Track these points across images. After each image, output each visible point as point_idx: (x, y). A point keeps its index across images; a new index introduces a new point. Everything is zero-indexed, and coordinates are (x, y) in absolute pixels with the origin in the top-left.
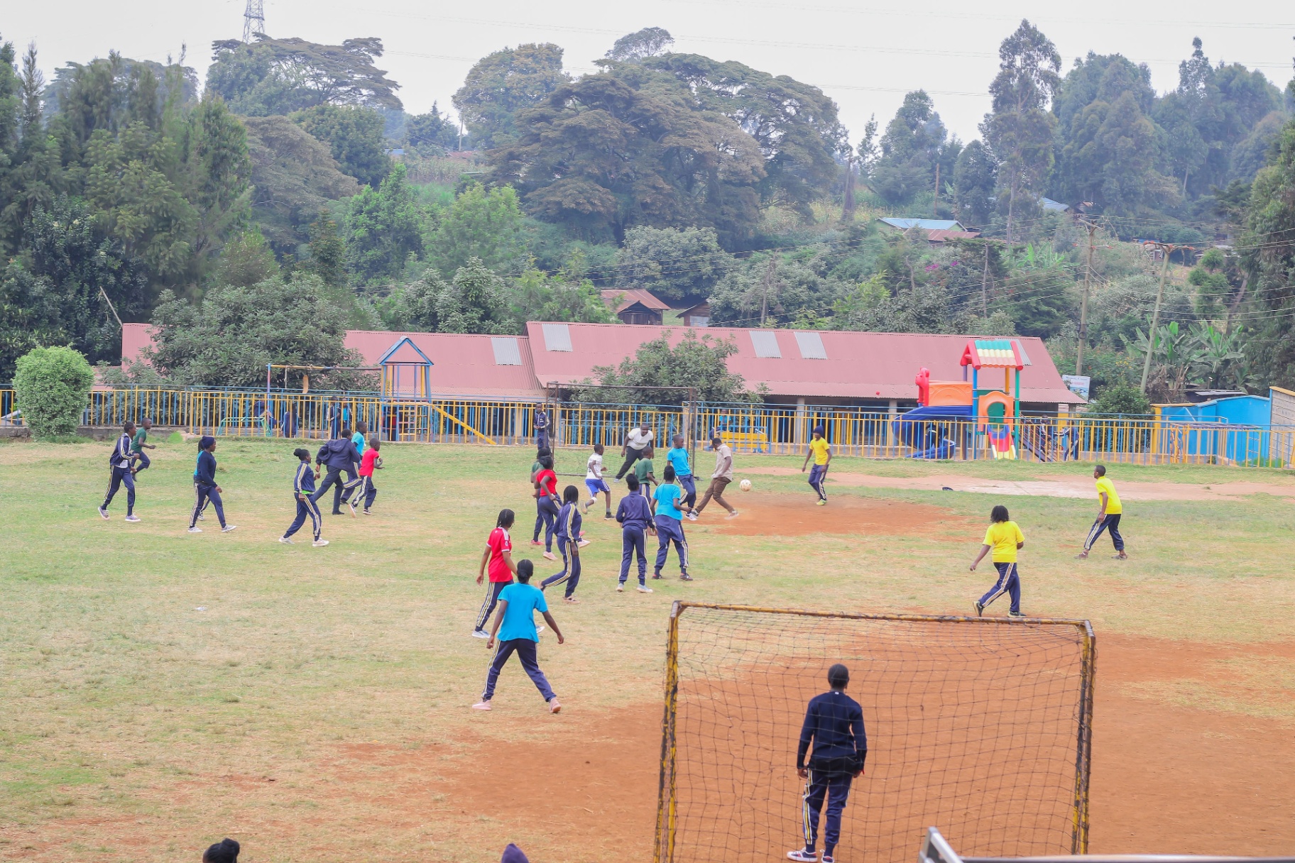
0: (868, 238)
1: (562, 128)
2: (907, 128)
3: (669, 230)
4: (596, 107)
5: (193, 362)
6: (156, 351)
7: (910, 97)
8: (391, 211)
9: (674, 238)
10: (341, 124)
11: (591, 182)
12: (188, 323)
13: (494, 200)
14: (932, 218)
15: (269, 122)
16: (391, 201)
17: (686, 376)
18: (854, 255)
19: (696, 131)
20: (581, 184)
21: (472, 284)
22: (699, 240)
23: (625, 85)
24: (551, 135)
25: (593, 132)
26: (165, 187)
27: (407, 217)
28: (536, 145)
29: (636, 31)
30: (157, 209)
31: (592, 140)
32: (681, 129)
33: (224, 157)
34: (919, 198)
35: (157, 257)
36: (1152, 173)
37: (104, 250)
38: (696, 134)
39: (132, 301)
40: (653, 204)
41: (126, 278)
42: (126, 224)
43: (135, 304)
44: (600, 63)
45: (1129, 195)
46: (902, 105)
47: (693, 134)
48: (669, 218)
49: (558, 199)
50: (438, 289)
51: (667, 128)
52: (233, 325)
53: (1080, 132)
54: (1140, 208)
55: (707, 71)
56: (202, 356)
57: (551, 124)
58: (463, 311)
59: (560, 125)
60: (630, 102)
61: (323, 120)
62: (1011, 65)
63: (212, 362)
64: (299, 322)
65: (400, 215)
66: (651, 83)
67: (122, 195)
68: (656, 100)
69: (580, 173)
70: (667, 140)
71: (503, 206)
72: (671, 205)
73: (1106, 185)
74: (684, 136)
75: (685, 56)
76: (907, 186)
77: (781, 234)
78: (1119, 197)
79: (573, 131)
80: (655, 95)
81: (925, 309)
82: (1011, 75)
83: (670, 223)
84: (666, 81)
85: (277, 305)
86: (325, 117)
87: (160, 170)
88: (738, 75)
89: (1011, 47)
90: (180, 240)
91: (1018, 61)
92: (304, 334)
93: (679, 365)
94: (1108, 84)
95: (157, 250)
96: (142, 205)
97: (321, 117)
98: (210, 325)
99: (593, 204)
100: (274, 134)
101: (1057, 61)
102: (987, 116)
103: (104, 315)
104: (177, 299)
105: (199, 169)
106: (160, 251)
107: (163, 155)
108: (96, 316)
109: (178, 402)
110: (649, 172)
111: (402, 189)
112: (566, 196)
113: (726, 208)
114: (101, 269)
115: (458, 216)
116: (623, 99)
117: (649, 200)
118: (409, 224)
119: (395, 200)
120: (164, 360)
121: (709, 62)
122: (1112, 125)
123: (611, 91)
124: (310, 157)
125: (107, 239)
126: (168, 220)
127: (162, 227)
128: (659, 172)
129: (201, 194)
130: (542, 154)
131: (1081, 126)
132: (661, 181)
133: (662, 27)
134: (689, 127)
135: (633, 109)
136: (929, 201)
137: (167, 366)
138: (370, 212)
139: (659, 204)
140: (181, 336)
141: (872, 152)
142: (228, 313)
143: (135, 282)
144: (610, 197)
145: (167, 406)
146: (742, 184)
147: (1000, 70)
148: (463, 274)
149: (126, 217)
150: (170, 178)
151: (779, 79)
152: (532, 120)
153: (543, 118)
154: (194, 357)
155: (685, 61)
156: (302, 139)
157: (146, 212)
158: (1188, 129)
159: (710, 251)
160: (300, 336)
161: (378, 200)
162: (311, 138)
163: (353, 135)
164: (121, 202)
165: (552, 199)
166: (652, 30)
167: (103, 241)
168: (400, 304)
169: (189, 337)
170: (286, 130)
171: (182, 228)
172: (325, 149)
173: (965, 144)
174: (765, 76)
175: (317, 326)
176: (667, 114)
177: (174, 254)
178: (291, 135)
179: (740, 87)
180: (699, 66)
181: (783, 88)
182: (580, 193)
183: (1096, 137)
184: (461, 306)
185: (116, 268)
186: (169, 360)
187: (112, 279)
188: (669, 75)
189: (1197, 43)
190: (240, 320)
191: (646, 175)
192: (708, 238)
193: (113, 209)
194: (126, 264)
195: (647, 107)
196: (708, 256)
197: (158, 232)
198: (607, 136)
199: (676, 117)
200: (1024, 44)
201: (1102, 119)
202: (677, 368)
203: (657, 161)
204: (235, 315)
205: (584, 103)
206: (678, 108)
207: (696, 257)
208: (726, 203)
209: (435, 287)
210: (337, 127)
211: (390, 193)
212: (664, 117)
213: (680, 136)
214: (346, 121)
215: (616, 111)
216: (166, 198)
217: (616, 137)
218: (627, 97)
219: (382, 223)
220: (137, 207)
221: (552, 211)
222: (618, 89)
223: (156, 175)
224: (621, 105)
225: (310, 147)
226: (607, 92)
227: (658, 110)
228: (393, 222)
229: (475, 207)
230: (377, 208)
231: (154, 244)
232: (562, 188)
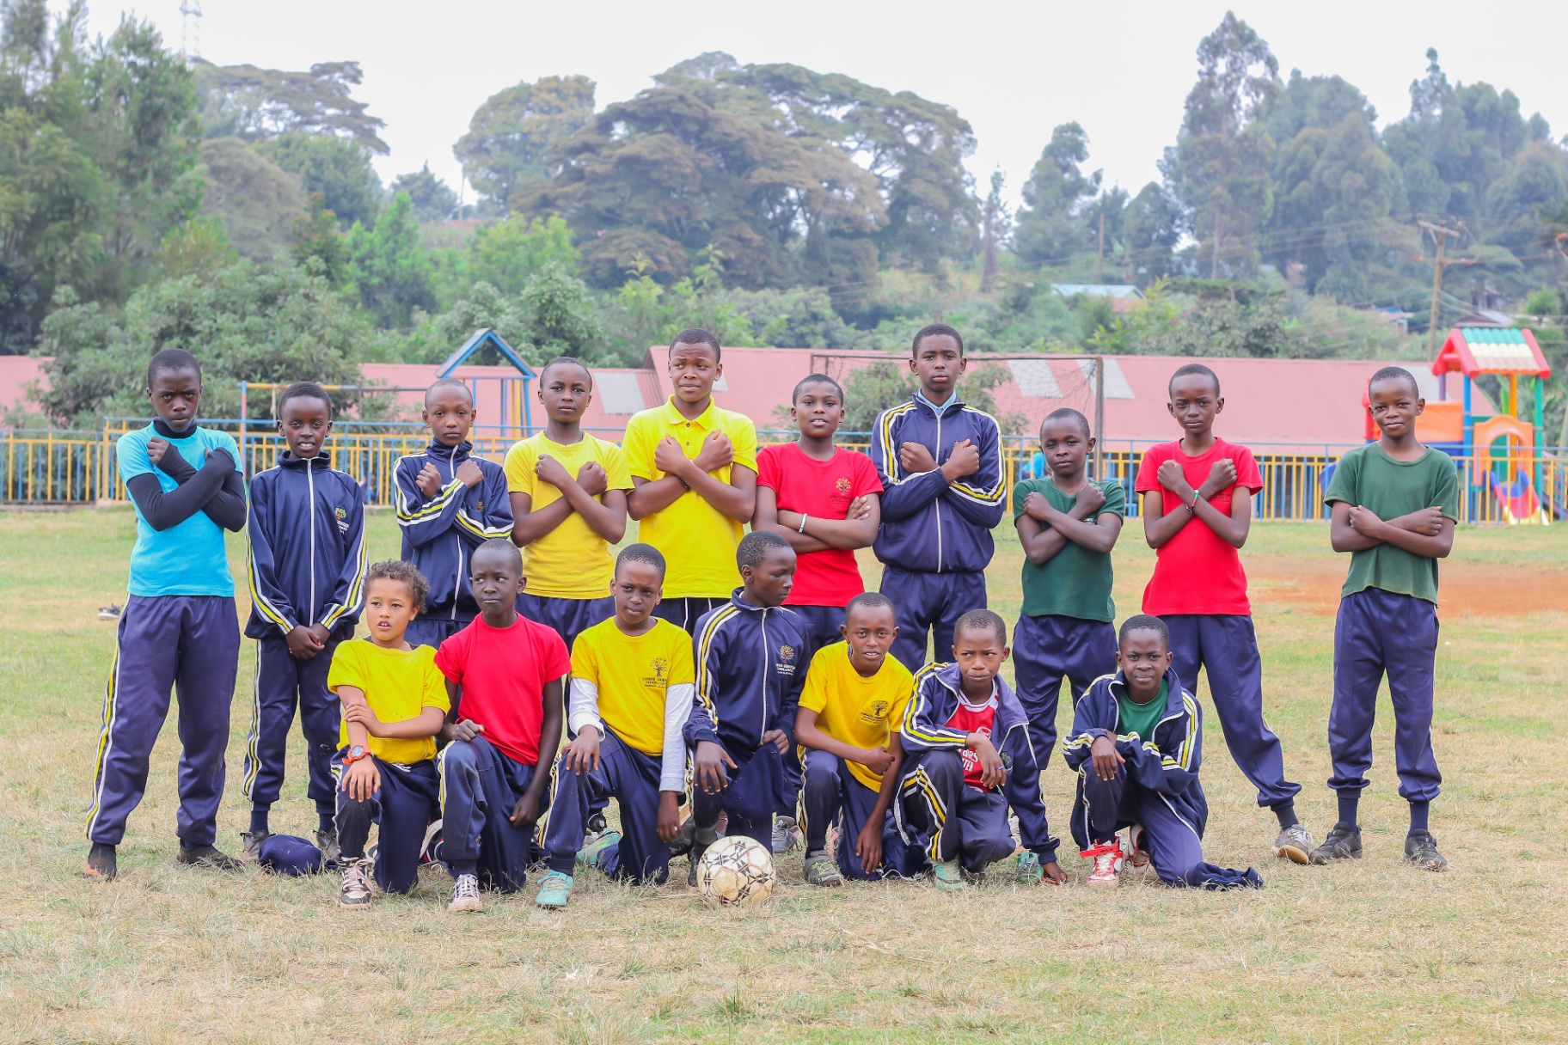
0: (1039, 298)
1: (614, 159)
2: (1058, 171)
3: (765, 293)
4: (660, 132)
5: (108, 401)
6: (46, 386)
7: (1060, 131)
8: (391, 260)
9: (773, 302)
10: (313, 160)
11: (655, 232)
12: (101, 341)
13: (537, 235)
14: (1096, 283)
15: (216, 147)
16: (392, 244)
18: (1022, 321)
19: (794, 162)
20: (641, 235)
21: (551, 301)
22: (806, 304)
23: (697, 101)
24: (600, 168)
25: (657, 164)
26: (65, 148)
27: (413, 266)
28: (578, 185)
29: (692, 56)
30: (52, 186)
31: (655, 175)
32: (774, 160)
34: (1077, 259)
35: (52, 260)
36: (1386, 221)
38: (795, 166)
39: (14, 332)
40: (738, 261)
43: (18, 337)
44: (658, 78)
45: (1359, 250)
46: (1049, 141)
47: (791, 166)
48: (760, 280)
49: (612, 256)
50: (494, 312)
51: (756, 158)
53: (1290, 169)
54: (1373, 267)
55: (807, 85)
56: (124, 392)
57: (598, 155)
58: (537, 342)
59: (610, 156)
60: (705, 124)
61: (288, 155)
62: (1211, 72)
64: (289, 331)
65: (404, 263)
66: (731, 100)
68: (740, 122)
69: (639, 222)
70: (755, 174)
71: (551, 244)
72: (763, 263)
73: (1328, 236)
74: (780, 168)
75: (775, 66)
76: (1063, 244)
77: (906, 305)
78: (1347, 252)
79: (632, 166)
80: (736, 116)
81: (1255, 331)
82: (1212, 85)
83: (766, 284)
84: (750, 98)
85: (253, 307)
86: (292, 149)
87: (55, 122)
88: (846, 91)
89: (1212, 48)
90: (88, 231)
91: (1222, 66)
92: (297, 350)
94: (1325, 106)
95: (51, 247)
96: (27, 176)
97: (286, 151)
98: (136, 339)
99: (657, 262)
100: (222, 162)
101: (1271, 64)
102: (1167, 149)
104: (82, 302)
105: (121, 117)
106: (57, 250)
107: (60, 101)
109: (83, 469)
110: (733, 217)
111: (406, 227)
112: (621, 251)
113: (836, 267)
115: (488, 259)
116: (696, 120)
117: (732, 256)
118: (416, 276)
119: (396, 242)
120: (60, 403)
121: (809, 73)
122: (1334, 158)
123: (679, 108)
124: (272, 195)
126: (69, 201)
127: (61, 212)
128: (745, 218)
129: (122, 163)
130: (587, 196)
131: (1290, 161)
132: (749, 230)
133: (726, 51)
134: (786, 157)
135: (709, 134)
136: (1089, 264)
137: (67, 413)
138: (361, 261)
139: (747, 261)
140: (88, 361)
141: (1002, 209)
142: (171, 321)
143: (17, 302)
144: (682, 252)
145: (64, 477)
146: (858, 233)
147: (1198, 79)
148: (536, 285)
150: (72, 134)
151: (900, 95)
152: (575, 151)
153: (586, 148)
154: (112, 393)
155: (776, 72)
156: (262, 170)
157: (36, 188)
158: (1424, 166)
159: (823, 320)
160: (290, 353)
161: (371, 242)
162: (274, 169)
163: (330, 173)
165: (603, 255)
166: (713, 55)
169: (102, 362)
170: (238, 156)
171: (92, 213)
172: (294, 183)
173: (1134, 193)
174: (882, 93)
175: (321, 339)
176: (756, 139)
177: (79, 253)
178: (246, 163)
179: (846, 109)
180: (795, 79)
181: (910, 107)
183: (1313, 175)
184: (533, 335)
186: (70, 404)
188: (753, 91)
189: (1432, 54)
190: (190, 331)
191: (729, 223)
192: (819, 302)
195: (728, 130)
196: (820, 327)
197: (53, 220)
198: (675, 169)
199: (768, 144)
200: (1231, 43)
201: (1318, 151)
203: (743, 203)
204: (179, 324)
205: (640, 129)
206: (769, 133)
207: (804, 329)
208: (834, 261)
209: (490, 309)
210: (308, 163)
211: (388, 233)
212: (751, 143)
213: (774, 168)
214: (319, 157)
215: (686, 136)
216: (66, 166)
217: (687, 171)
218: (701, 116)
219: (378, 274)
220: (18, 180)
221: (603, 273)
222: (689, 106)
223: (49, 128)
224: (693, 128)
225: (273, 180)
226: (674, 111)
227: (744, 134)
228: (393, 273)
229: (512, 246)
230: (371, 255)
231: (47, 240)
232: (616, 241)
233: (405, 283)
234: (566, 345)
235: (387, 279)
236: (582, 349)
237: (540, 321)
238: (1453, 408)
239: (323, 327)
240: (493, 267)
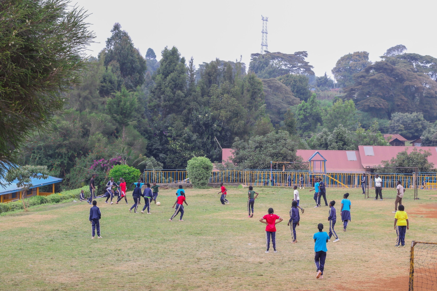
1: (369, 80)
3: (407, 114)
4: (381, 72)
5: (246, 161)
6: (233, 158)
8: (311, 110)
9: (408, 116)
10: (294, 80)
11: (379, 98)
12: (244, 148)
13: (346, 105)
15: (270, 80)
16: (311, 106)
17: (413, 163)
19: (415, 80)
20: (376, 99)
21: (340, 133)
22: (417, 117)
23: (390, 64)
24: (365, 82)
25: (380, 81)
26: (236, 103)
27: (317, 111)
28: (360, 86)
29: (394, 46)
30: (233, 110)
31: (379, 83)
32: (410, 79)
33: (255, 92)
35: (234, 126)
37: (216, 124)
38: (415, 81)
39: (225, 141)
40: (401, 105)
41: (223, 133)
42: (223, 115)
44: (382, 57)
48: (406, 109)
49: (368, 104)
51: (405, 79)
52: (259, 149)
55: (419, 59)
56: (249, 159)
57: (365, 78)
58: (337, 142)
59: (368, 79)
60: (392, 70)
61: (288, 79)
63: (252, 161)
65: (315, 110)
66: (399, 63)
67: (222, 106)
68: (401, 69)
69: (376, 95)
70: (405, 83)
71: (349, 107)
72: (407, 105)
74: (411, 81)
75: (411, 54)
79: (373, 81)
80: (401, 68)
83: (407, 111)
84: (404, 63)
86: (289, 78)
87: (234, 97)
88: (429, 60)
90: (241, 120)
93: (411, 160)
95: (233, 124)
96: (228, 109)
97: (287, 78)
98: (251, 149)
99: (380, 105)
100: (272, 84)
103: (216, 146)
104: (240, 140)
105: (247, 96)
106: (235, 124)
107: (235, 92)
108: (213, 146)
109: (241, 175)
110: (399, 94)
111: (315, 102)
112: (371, 103)
113: (426, 106)
114: (215, 131)
115: (334, 110)
117: (399, 104)
118: (318, 114)
119: (313, 105)
120: (236, 161)
121: (420, 56)
123: (386, 67)
124: (284, 92)
125: (217, 121)
126: (237, 114)
127: (235, 116)
128: (403, 94)
129: (248, 105)
130: (362, 89)
132: (403, 97)
134: (413, 78)
135: (393, 73)
137: (237, 162)
138: (304, 110)
139: (403, 105)
140: (242, 153)
142: (258, 144)
143: (226, 135)
144: (386, 103)
145: (237, 176)
146: (432, 97)
148: (336, 130)
149: (223, 113)
150: (237, 100)
152: (359, 77)
153: (362, 76)
154: (246, 159)
155: (411, 56)
156: (281, 86)
157: (230, 111)
159: (421, 120)
161: (307, 105)
162: (284, 85)
163: (298, 84)
164: (221, 108)
165: (366, 104)
166: (399, 46)
167: (215, 121)
168: (315, 140)
169: (244, 153)
170: (276, 83)
171: (242, 117)
172: (289, 89)
175: (287, 149)
176: (405, 74)
177: (239, 125)
178: (277, 85)
179: (430, 64)
180: (416, 57)
182: (376, 102)
184: (336, 141)
185: (220, 130)
186: (238, 161)
187: (219, 134)
188: (405, 61)
190: (262, 147)
191: (398, 95)
192: (420, 116)
193: (219, 111)
194: (223, 129)
195: (398, 72)
196: (420, 122)
197: (234, 118)
198: (384, 82)
199: (408, 75)
202: (411, 161)
203: (402, 90)
204: (260, 145)
205: (376, 71)
206: (409, 72)
207: (416, 123)
208: (426, 104)
209: (327, 135)
210: (293, 81)
211: (311, 103)
212: (404, 75)
213: (410, 81)
214: (296, 79)
215: (388, 74)
216: (236, 107)
217: (388, 82)
218: (391, 68)
219: (308, 113)
220: (227, 110)
221: (366, 108)
222: (388, 66)
223: (233, 99)
224: (389, 71)
225: (284, 88)
226: (384, 67)
227: (402, 73)
228: (312, 113)
229: (340, 107)
230: (307, 108)
231: (232, 122)
232: (369, 100)
233: (315, 115)
234: (343, 143)
235: (310, 114)
236: (347, 144)
237: (337, 138)
240: (335, 112)
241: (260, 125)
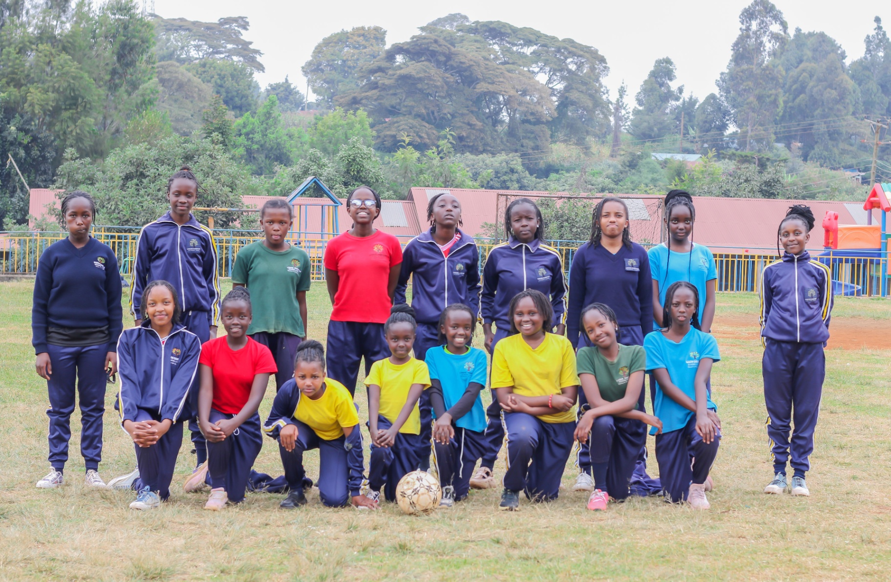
0: (644, 161)
1: (395, 77)
2: (658, 86)
3: (484, 156)
4: (423, 61)
7: (659, 62)
8: (264, 135)
9: (487, 162)
10: (219, 75)
11: (419, 119)
12: (91, 180)
13: (350, 121)
14: (679, 153)
15: (162, 67)
16: (265, 125)
18: (633, 174)
19: (501, 80)
20: (411, 121)
21: (354, 160)
22: (507, 163)
23: (445, 43)
24: (387, 82)
25: (420, 80)
26: (73, 67)
27: (277, 138)
28: (374, 91)
30: (65, 90)
31: (419, 86)
32: (489, 78)
34: (668, 138)
35: (65, 133)
36: (850, 117)
37: (14, 125)
38: (502, 82)
39: (41, 174)
40: (468, 137)
41: (35, 152)
42: (35, 101)
43: (43, 177)
44: (422, 29)
45: (834, 135)
46: (652, 69)
47: (499, 82)
48: (481, 149)
49: (394, 133)
50: (321, 166)
51: (479, 77)
52: (135, 181)
53: (794, 87)
54: (842, 145)
55: (510, 34)
56: (105, 210)
57: (387, 74)
58: (346, 184)
59: (394, 75)
60: (449, 57)
61: (204, 72)
62: (748, 29)
63: (115, 215)
65: (272, 136)
66: (465, 42)
67: (32, 75)
68: (470, 56)
69: (410, 114)
70: (478, 86)
71: (358, 126)
72: (482, 138)
73: (815, 127)
74: (493, 83)
75: (491, 22)
76: (659, 129)
77: (566, 164)
78: (826, 136)
79: (405, 79)
80: (468, 52)
82: (748, 37)
83: (484, 151)
84: (476, 41)
86: (207, 69)
87: (67, 52)
88: (533, 38)
89: (748, 15)
90: (86, 116)
91: (754, 25)
92: (205, 187)
94: (815, 50)
95: (64, 126)
96: (51, 84)
97: (203, 69)
98: (112, 179)
99: (420, 137)
100: (166, 76)
101: (784, 25)
102: (722, 74)
103: (15, 187)
104: (81, 157)
106: (68, 127)
107: (71, 40)
108: (7, 188)
110: (465, 111)
111: (273, 115)
113: (525, 142)
114: (12, 144)
115: (322, 134)
116: (444, 54)
117: (464, 134)
118: (278, 144)
119: (267, 124)
121: (511, 27)
122: (819, 80)
123: (434, 47)
124: (195, 95)
125: (17, 115)
126: (75, 98)
127: (70, 105)
128: (472, 112)
129: (109, 77)
130: (380, 98)
131: (795, 82)
132: (474, 119)
133: (463, 14)
134: (496, 76)
135: (451, 62)
136: (675, 141)
138: (247, 134)
139: (473, 137)
141: (624, 108)
142: (132, 169)
143: (44, 157)
144: (435, 132)
146: (538, 122)
147: (740, 33)
148: (346, 150)
149: (35, 95)
150: (77, 60)
151: (564, 41)
152: (373, 72)
153: (380, 69)
155: (491, 26)
156: (189, 80)
157: (56, 90)
158: (873, 86)
159: (517, 172)
161: (253, 124)
162: (197, 80)
163: (229, 83)
164: (32, 82)
165: (388, 133)
166: (455, 15)
167: (14, 117)
170: (176, 72)
171: (88, 106)
172: (209, 90)
173: (701, 100)
174: (553, 38)
175: (218, 181)
176: (479, 66)
177: (80, 129)
178: (180, 77)
179: (535, 48)
180: (503, 30)
181: (570, 48)
182: (411, 128)
183: (807, 90)
184: (344, 180)
185: (25, 142)
187: (22, 153)
188: (478, 37)
189: (878, 20)
190: (143, 175)
191: (462, 115)
192: (515, 162)
193: (23, 88)
194: (35, 139)
195: (462, 60)
196: (515, 177)
197: (66, 109)
198: (432, 83)
199: (486, 68)
200: (759, 11)
201: (811, 76)
203: (471, 103)
204: (137, 171)
205: (412, 59)
206: (487, 62)
207: (506, 178)
208: (524, 138)
209: (319, 165)
210: (216, 77)
211: (263, 118)
212: (476, 68)
213: (489, 83)
214: (223, 73)
215: (438, 64)
216: (74, 78)
217: (439, 84)
218: (447, 52)
219: (256, 143)
220: (46, 86)
221: (388, 144)
222: (440, 46)
223: (64, 56)
224: (442, 59)
225: (196, 87)
226: (431, 48)
227: (472, 63)
228: (265, 142)
229: (335, 127)
230: (253, 131)
231: (62, 121)
232: (396, 125)
233: (272, 148)
235: (262, 146)
237: (348, 172)
238: (876, 229)
239: (220, 174)
240: (325, 139)
241: (139, 133)
